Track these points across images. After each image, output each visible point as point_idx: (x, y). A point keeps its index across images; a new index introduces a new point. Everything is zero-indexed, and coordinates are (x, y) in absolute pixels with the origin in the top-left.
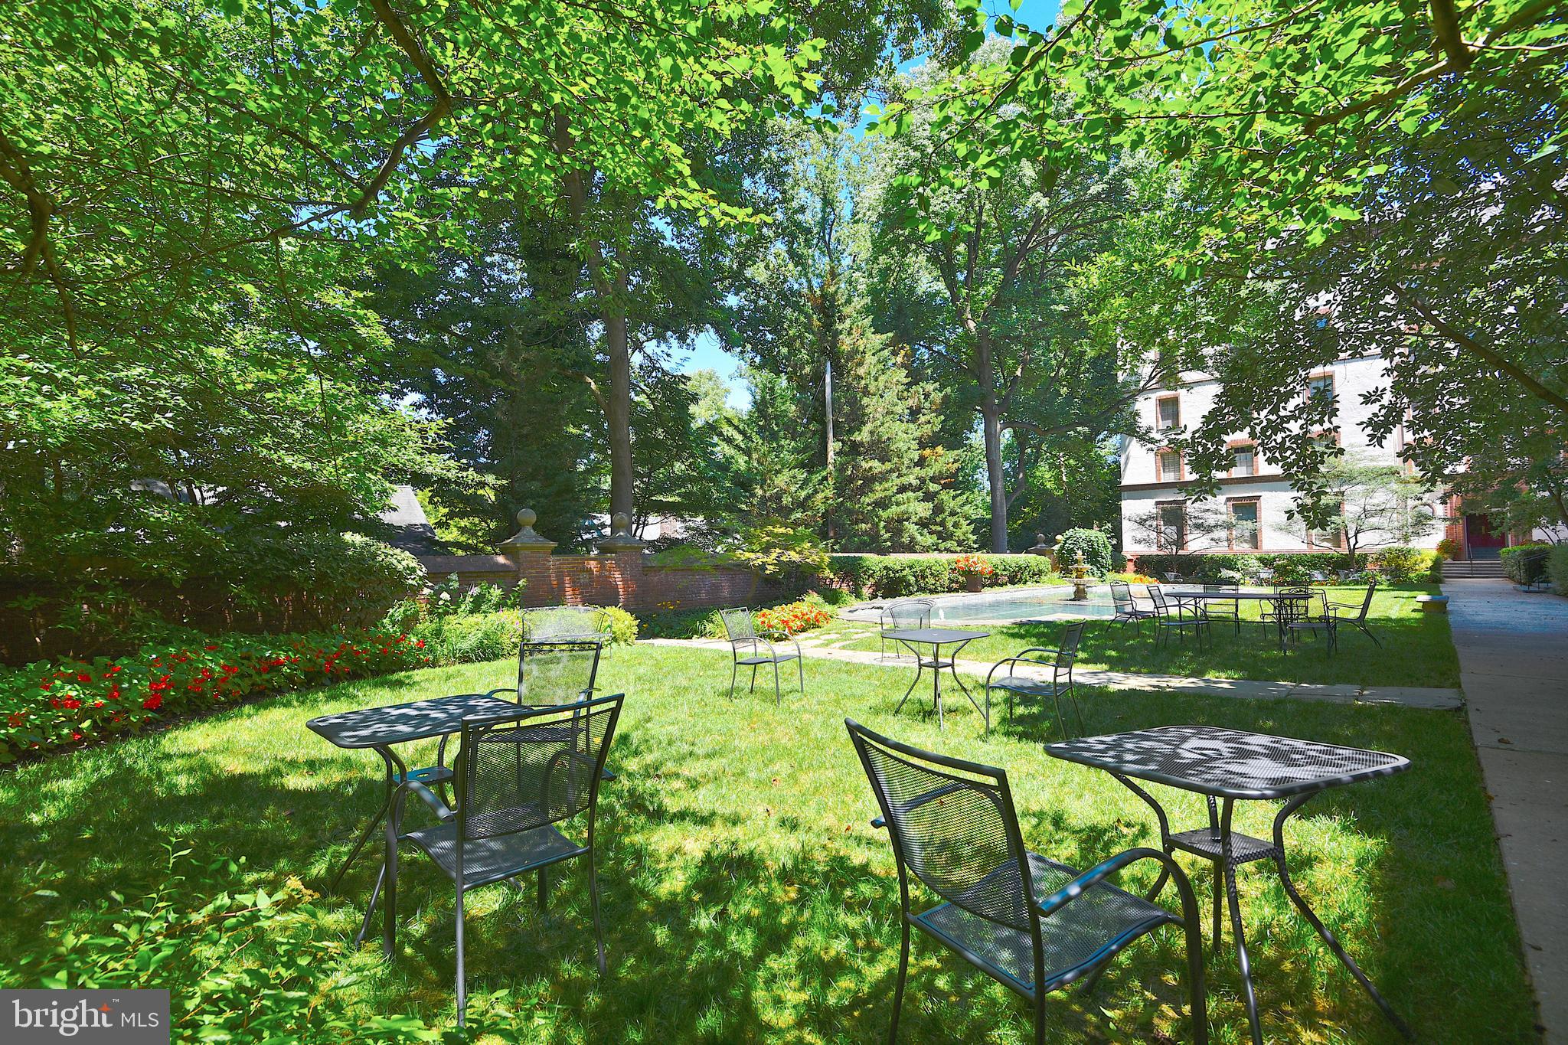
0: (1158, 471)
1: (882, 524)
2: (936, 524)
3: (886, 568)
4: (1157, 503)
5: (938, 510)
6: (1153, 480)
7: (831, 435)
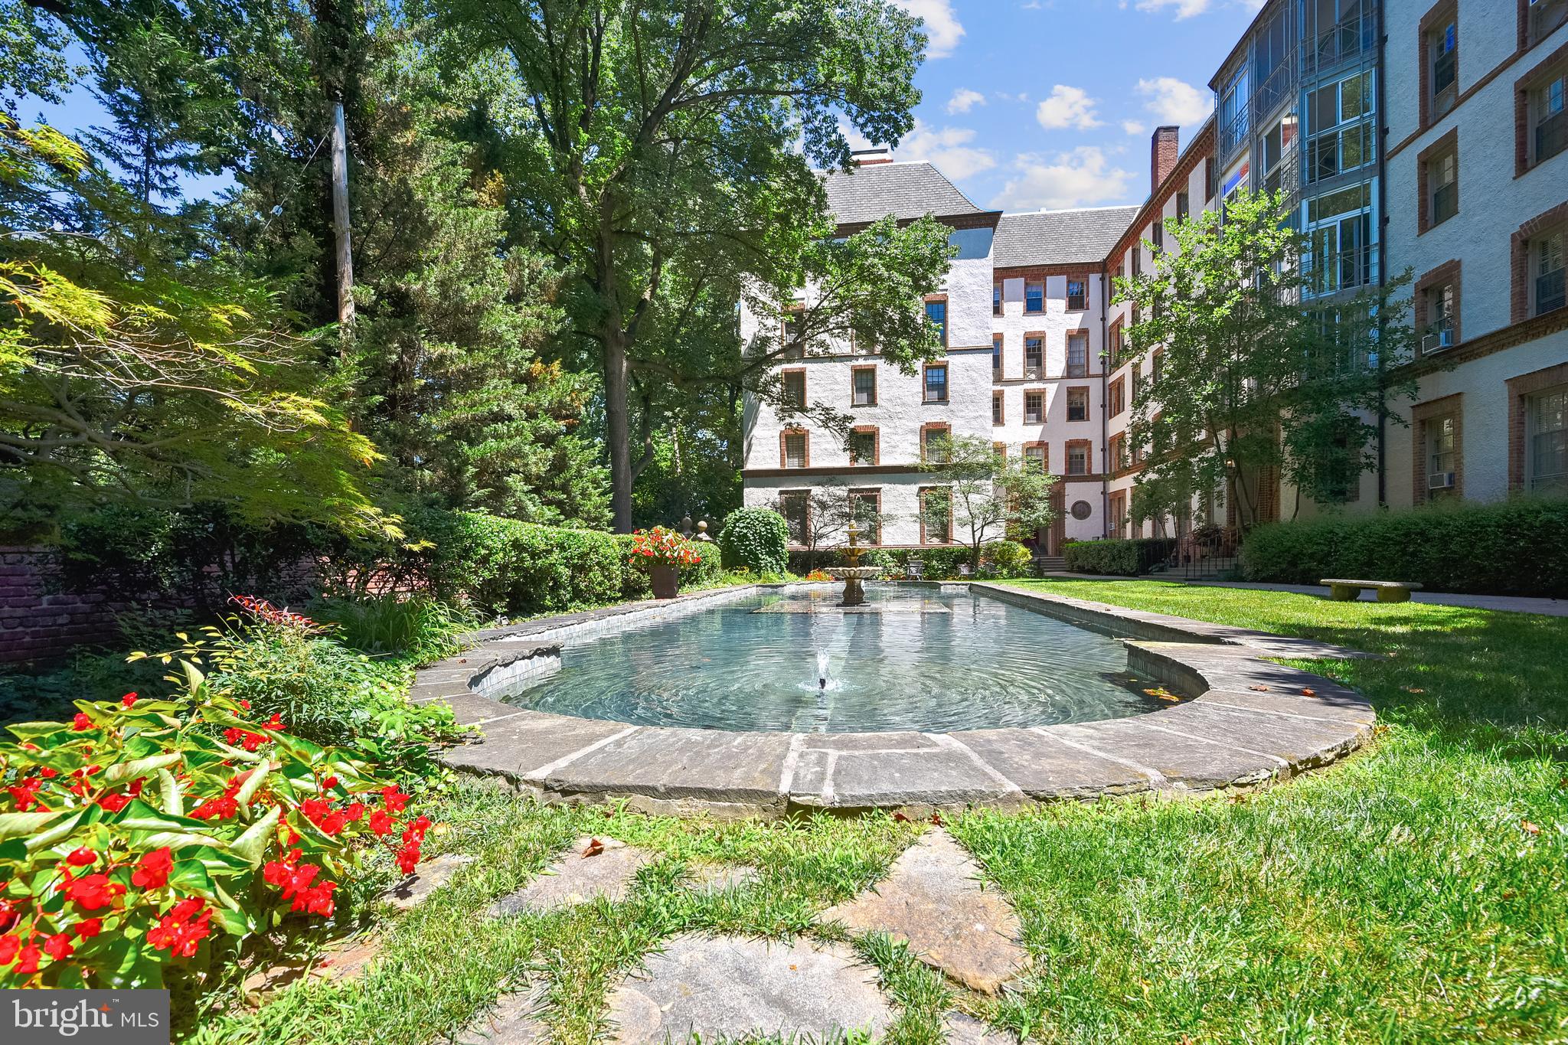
0: (782, 455)
1: (472, 470)
2: (553, 488)
3: (517, 545)
4: (781, 493)
5: (559, 465)
6: (777, 466)
7: (347, 268)
